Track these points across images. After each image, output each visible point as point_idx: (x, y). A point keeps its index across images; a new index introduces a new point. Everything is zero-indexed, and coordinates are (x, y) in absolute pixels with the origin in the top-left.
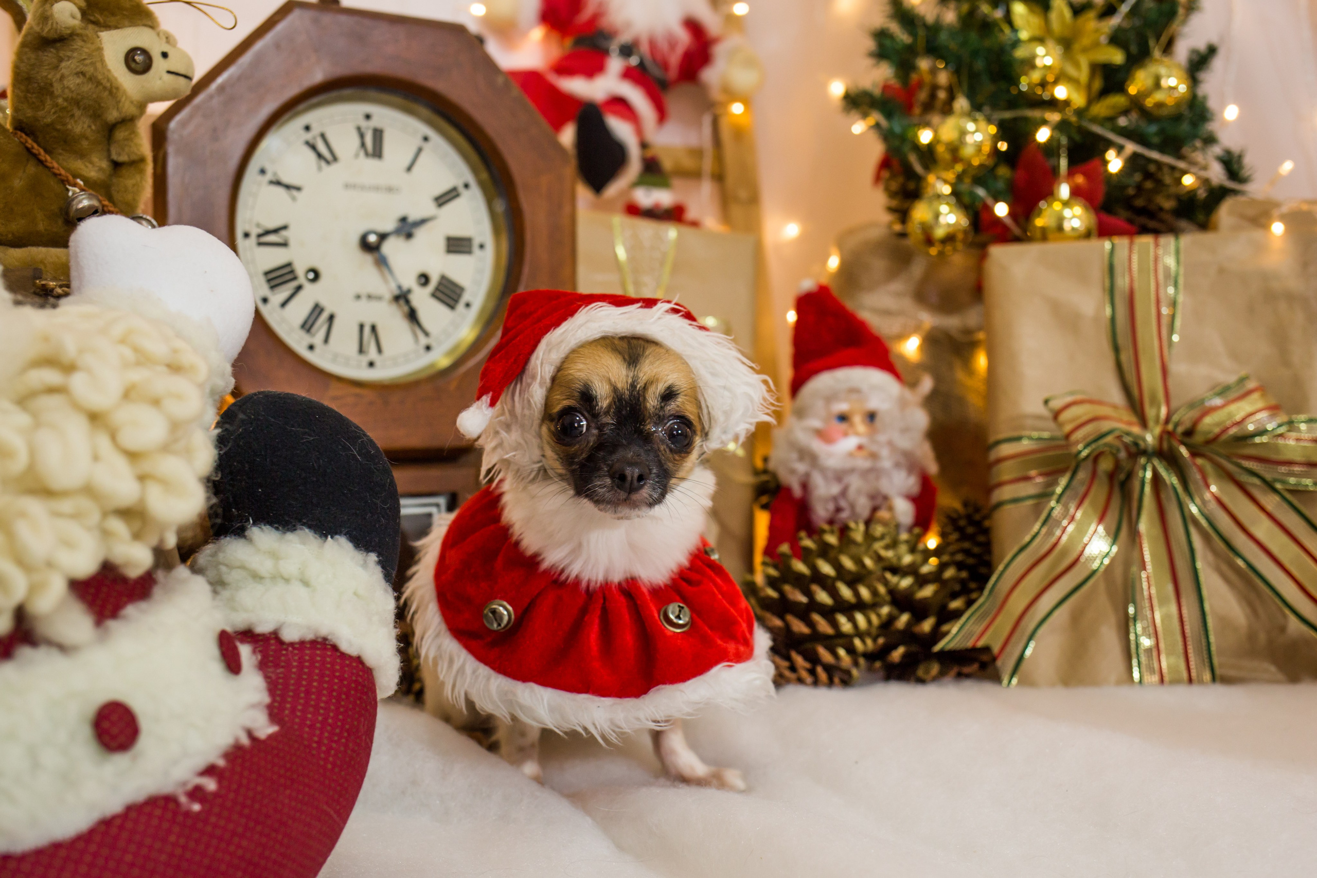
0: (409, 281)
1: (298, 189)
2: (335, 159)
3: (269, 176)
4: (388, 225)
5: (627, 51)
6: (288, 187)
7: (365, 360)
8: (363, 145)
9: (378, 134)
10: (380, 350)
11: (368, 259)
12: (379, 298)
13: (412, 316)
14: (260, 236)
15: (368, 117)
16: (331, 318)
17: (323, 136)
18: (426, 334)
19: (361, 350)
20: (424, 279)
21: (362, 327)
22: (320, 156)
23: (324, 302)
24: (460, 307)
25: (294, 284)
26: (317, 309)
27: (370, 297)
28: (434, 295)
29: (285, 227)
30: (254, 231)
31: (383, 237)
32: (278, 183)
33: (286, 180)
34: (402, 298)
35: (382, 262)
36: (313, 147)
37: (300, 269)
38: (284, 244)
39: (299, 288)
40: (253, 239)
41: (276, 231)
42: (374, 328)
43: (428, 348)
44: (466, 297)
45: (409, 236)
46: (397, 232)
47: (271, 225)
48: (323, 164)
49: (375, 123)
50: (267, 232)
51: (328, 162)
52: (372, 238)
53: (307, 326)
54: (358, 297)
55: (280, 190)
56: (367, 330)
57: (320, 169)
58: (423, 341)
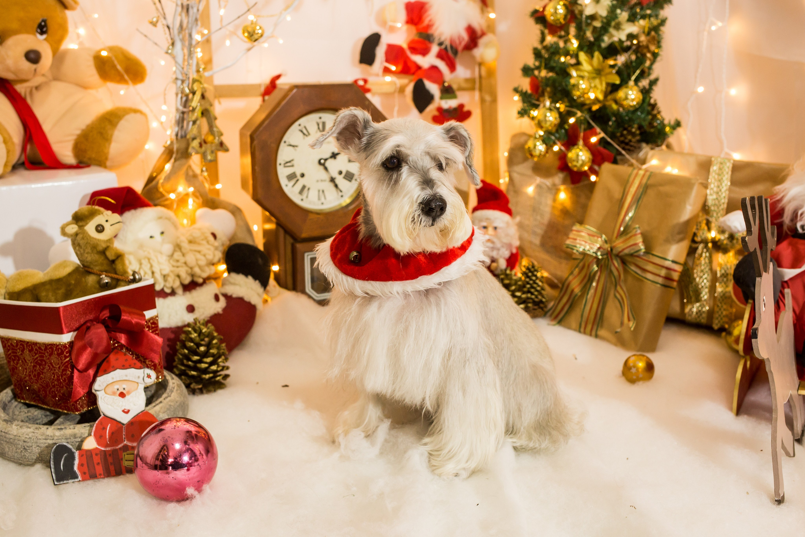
0: (335, 174)
1: (297, 146)
2: (309, 134)
3: (287, 143)
4: (328, 155)
5: (440, 44)
6: (293, 146)
7: (320, 202)
8: (319, 128)
9: (324, 124)
10: (325, 198)
11: (321, 168)
12: (325, 181)
13: (336, 186)
14: (285, 164)
15: (320, 118)
16: (309, 189)
17: (305, 127)
18: (341, 191)
19: (319, 199)
20: (340, 173)
21: (319, 191)
22: (304, 134)
23: (306, 184)
24: (353, 181)
25: (295, 180)
26: (304, 187)
27: (322, 181)
28: (344, 178)
29: (292, 160)
30: (283, 163)
31: (326, 160)
32: (290, 145)
33: (293, 144)
34: (332, 180)
35: (326, 169)
36: (302, 131)
37: (298, 174)
38: (293, 166)
39: (298, 180)
40: (282, 166)
41: (290, 162)
42: (323, 191)
43: (342, 196)
44: (355, 177)
45: (335, 158)
46: (331, 157)
47: (288, 160)
48: (305, 136)
49: (323, 120)
50: (287, 163)
51: (307, 136)
52: (322, 161)
53: (301, 192)
54: (318, 181)
55: (291, 148)
56: (321, 192)
57: (304, 138)
58: (340, 194)
